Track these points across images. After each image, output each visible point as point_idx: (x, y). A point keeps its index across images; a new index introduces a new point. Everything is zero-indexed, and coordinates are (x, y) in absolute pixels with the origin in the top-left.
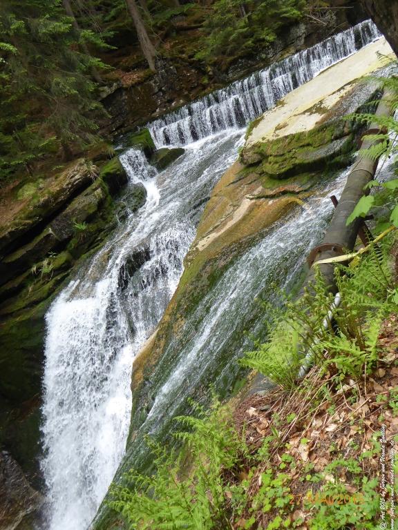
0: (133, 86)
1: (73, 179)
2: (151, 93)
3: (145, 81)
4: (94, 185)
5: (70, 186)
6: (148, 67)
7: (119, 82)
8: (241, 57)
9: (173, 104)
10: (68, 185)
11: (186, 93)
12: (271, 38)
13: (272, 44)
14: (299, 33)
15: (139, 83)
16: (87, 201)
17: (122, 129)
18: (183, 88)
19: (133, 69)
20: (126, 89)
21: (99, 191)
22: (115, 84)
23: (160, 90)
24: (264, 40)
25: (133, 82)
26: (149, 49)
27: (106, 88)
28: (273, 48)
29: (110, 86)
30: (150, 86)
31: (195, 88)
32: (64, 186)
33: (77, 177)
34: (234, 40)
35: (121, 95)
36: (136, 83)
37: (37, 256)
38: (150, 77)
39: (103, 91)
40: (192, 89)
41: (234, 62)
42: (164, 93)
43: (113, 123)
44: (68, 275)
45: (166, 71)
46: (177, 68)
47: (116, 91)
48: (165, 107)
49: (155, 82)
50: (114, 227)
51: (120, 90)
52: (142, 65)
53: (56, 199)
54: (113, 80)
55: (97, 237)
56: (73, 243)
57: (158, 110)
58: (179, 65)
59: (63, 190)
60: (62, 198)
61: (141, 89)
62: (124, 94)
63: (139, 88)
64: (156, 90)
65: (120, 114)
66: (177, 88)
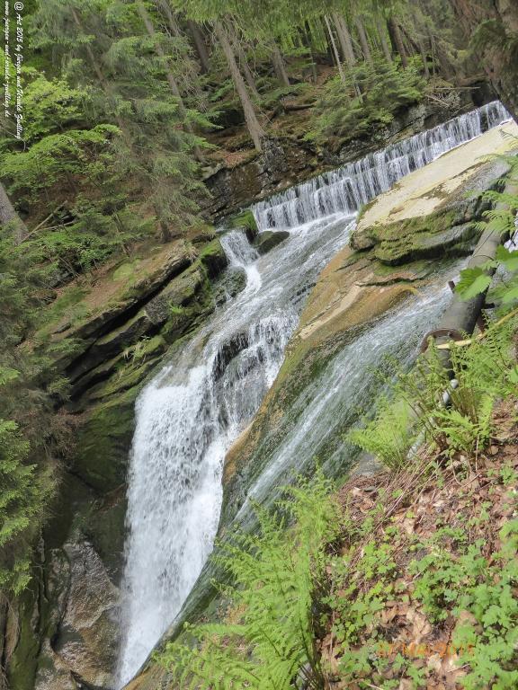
0: (237, 167)
1: (172, 260)
2: (257, 175)
3: (249, 162)
4: (193, 267)
5: (167, 268)
6: (254, 147)
7: (223, 163)
8: (354, 139)
9: (279, 186)
10: (165, 266)
11: (293, 174)
12: (388, 118)
13: (388, 125)
14: (419, 115)
15: (245, 164)
16: (184, 284)
17: (224, 211)
18: (290, 169)
19: (238, 149)
20: (230, 170)
21: (197, 273)
22: (219, 165)
23: (266, 171)
24: (379, 121)
25: (238, 163)
26: (255, 128)
27: (209, 168)
28: (389, 129)
29: (214, 166)
30: (255, 167)
31: (303, 169)
32: (162, 268)
33: (175, 259)
34: (347, 121)
35: (225, 176)
36: (240, 164)
37: (130, 339)
38: (255, 158)
39: (206, 171)
40: (300, 170)
41: (346, 143)
42: (270, 174)
43: (214, 204)
44: (160, 360)
45: (273, 152)
46: (284, 148)
47: (219, 171)
48: (270, 188)
49: (261, 163)
50: (211, 312)
51: (223, 171)
52: (248, 145)
53: (152, 281)
54: (217, 161)
55: (192, 322)
56: (167, 328)
57: (262, 192)
58: (287, 146)
59: (160, 272)
60: (159, 280)
61: (246, 169)
62: (227, 174)
63: (244, 169)
64: (262, 171)
65: (223, 195)
66: (284, 169)
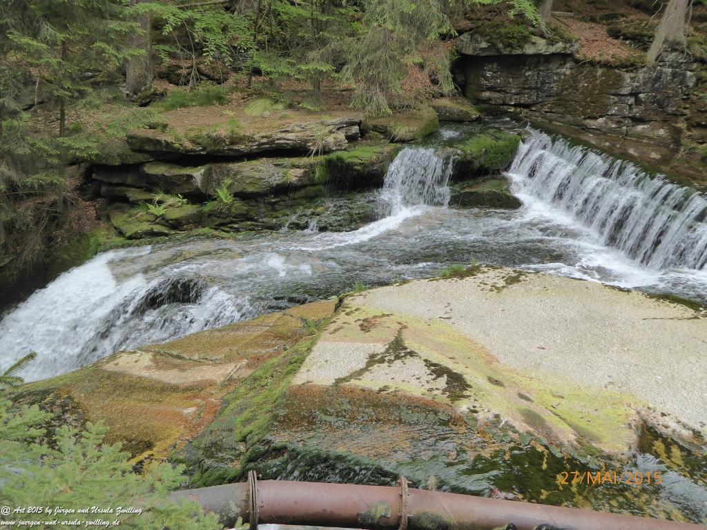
0: (592, 64)
1: (283, 135)
2: (613, 92)
3: (616, 67)
4: (304, 160)
5: (265, 140)
6: (646, 49)
7: (568, 45)
9: (640, 128)
10: (263, 137)
11: (682, 125)
15: (606, 65)
16: (267, 172)
17: (526, 110)
18: (683, 115)
19: (626, 38)
20: (577, 61)
21: (300, 172)
22: (560, 45)
23: (634, 94)
25: (597, 59)
27: (544, 41)
29: (552, 42)
30: (620, 79)
32: (256, 137)
33: (291, 136)
35: (562, 65)
36: (599, 62)
38: (631, 66)
39: (534, 43)
42: (638, 102)
43: (516, 94)
44: (166, 235)
45: (674, 75)
47: (553, 55)
48: (618, 122)
49: (635, 79)
50: (272, 228)
51: (563, 57)
52: (641, 41)
53: (232, 143)
54: (561, 37)
55: (235, 223)
56: (209, 207)
57: (601, 120)
59: (251, 139)
60: (241, 147)
61: (603, 74)
62: (568, 65)
63: (600, 72)
64: (626, 91)
65: (538, 89)
66: (670, 110)
